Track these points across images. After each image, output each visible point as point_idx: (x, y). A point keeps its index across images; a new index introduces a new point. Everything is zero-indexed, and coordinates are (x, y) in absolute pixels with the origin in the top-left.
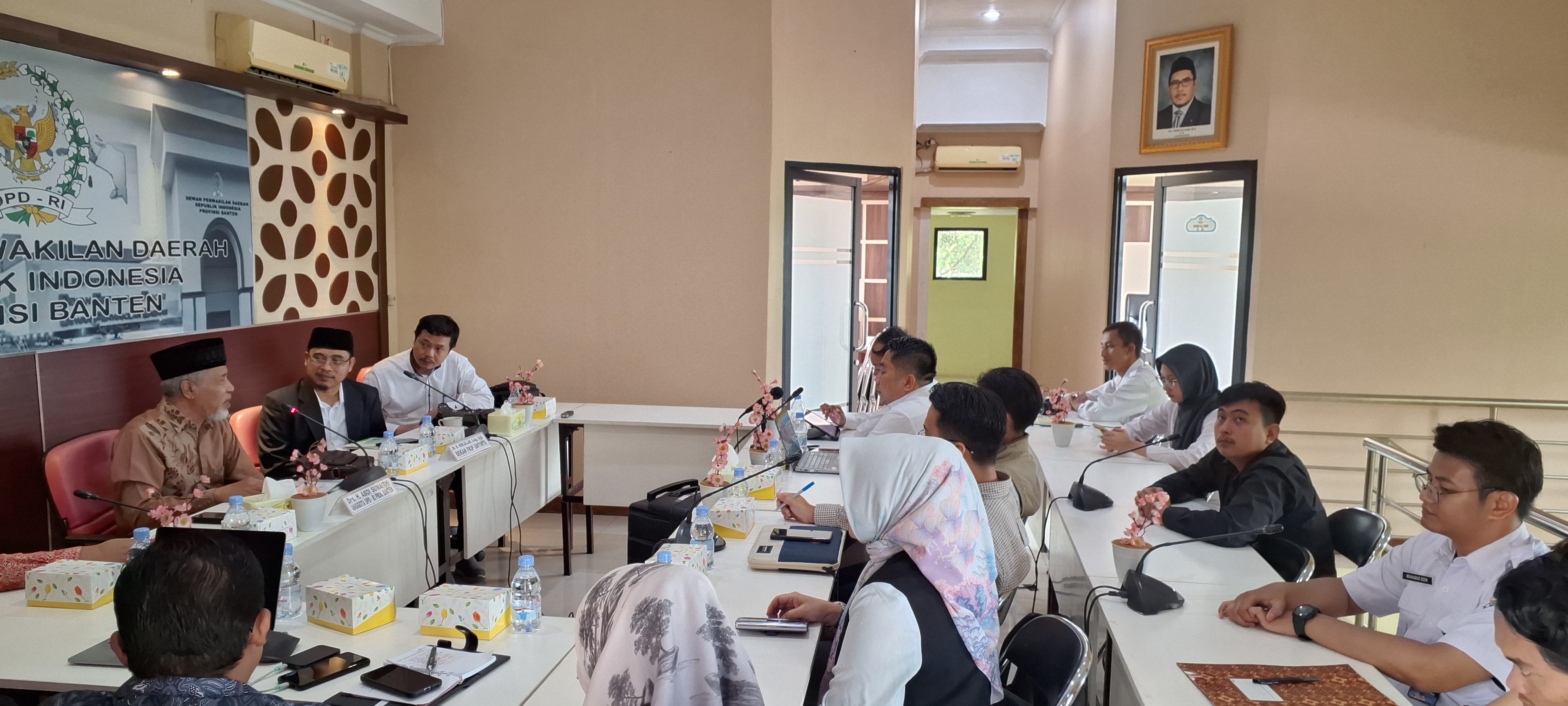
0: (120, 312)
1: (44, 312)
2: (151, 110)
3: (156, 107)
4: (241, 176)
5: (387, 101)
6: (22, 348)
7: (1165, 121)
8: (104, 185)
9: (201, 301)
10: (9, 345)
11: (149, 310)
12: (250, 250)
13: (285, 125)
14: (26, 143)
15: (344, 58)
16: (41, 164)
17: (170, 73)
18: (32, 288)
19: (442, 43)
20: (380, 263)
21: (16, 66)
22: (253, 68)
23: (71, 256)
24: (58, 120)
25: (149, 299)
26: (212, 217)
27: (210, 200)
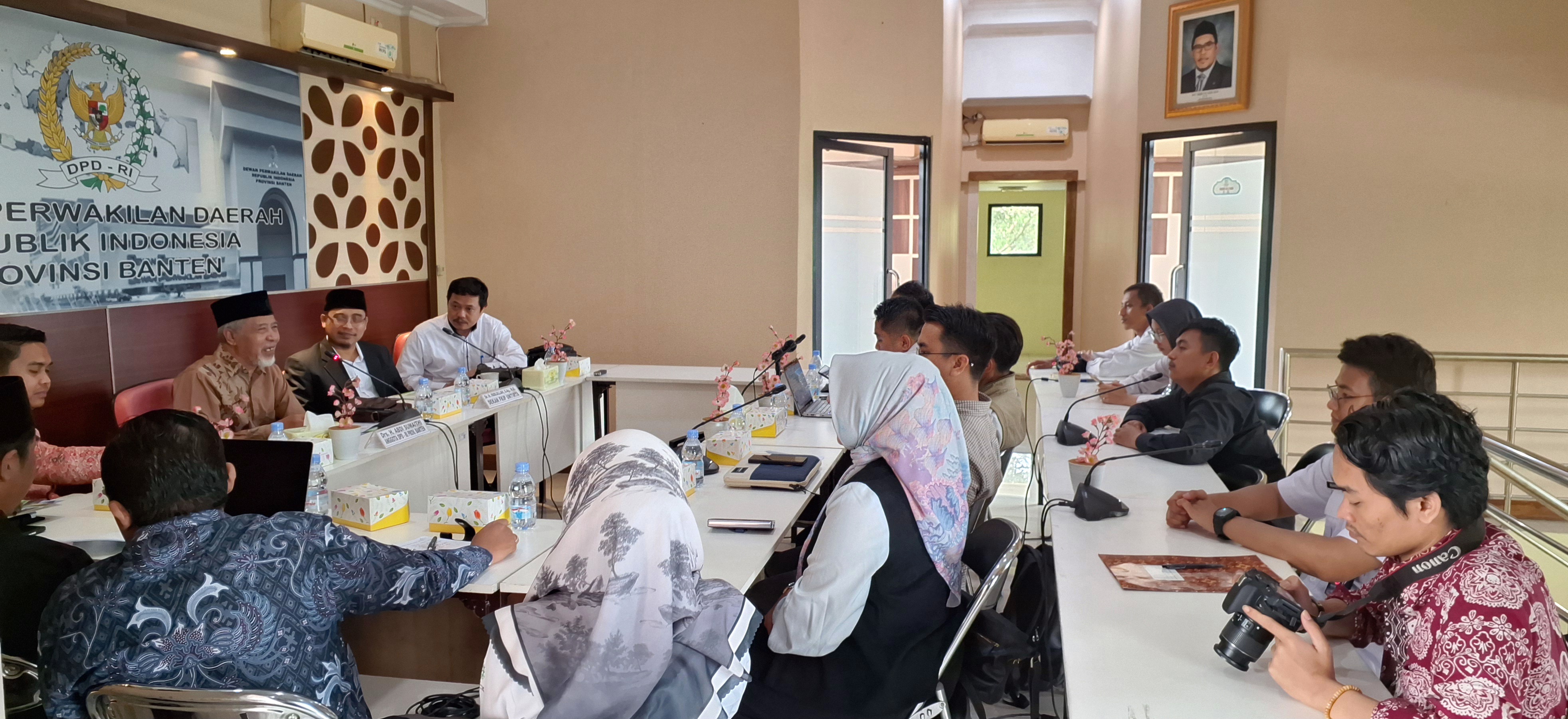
0: (182, 273)
1: (114, 271)
2: (210, 85)
3: (215, 84)
4: (295, 149)
5: (435, 80)
6: (94, 302)
7: (1189, 84)
8: (167, 155)
9: (258, 265)
10: (83, 300)
11: (209, 272)
12: (304, 218)
13: (337, 101)
14: (99, 116)
15: (392, 38)
16: (111, 135)
17: (227, 52)
18: (104, 249)
19: (487, 23)
20: (428, 234)
21: (90, 47)
22: (306, 48)
23: (138, 220)
24: (126, 95)
25: (210, 262)
26: (268, 187)
27: (266, 171)
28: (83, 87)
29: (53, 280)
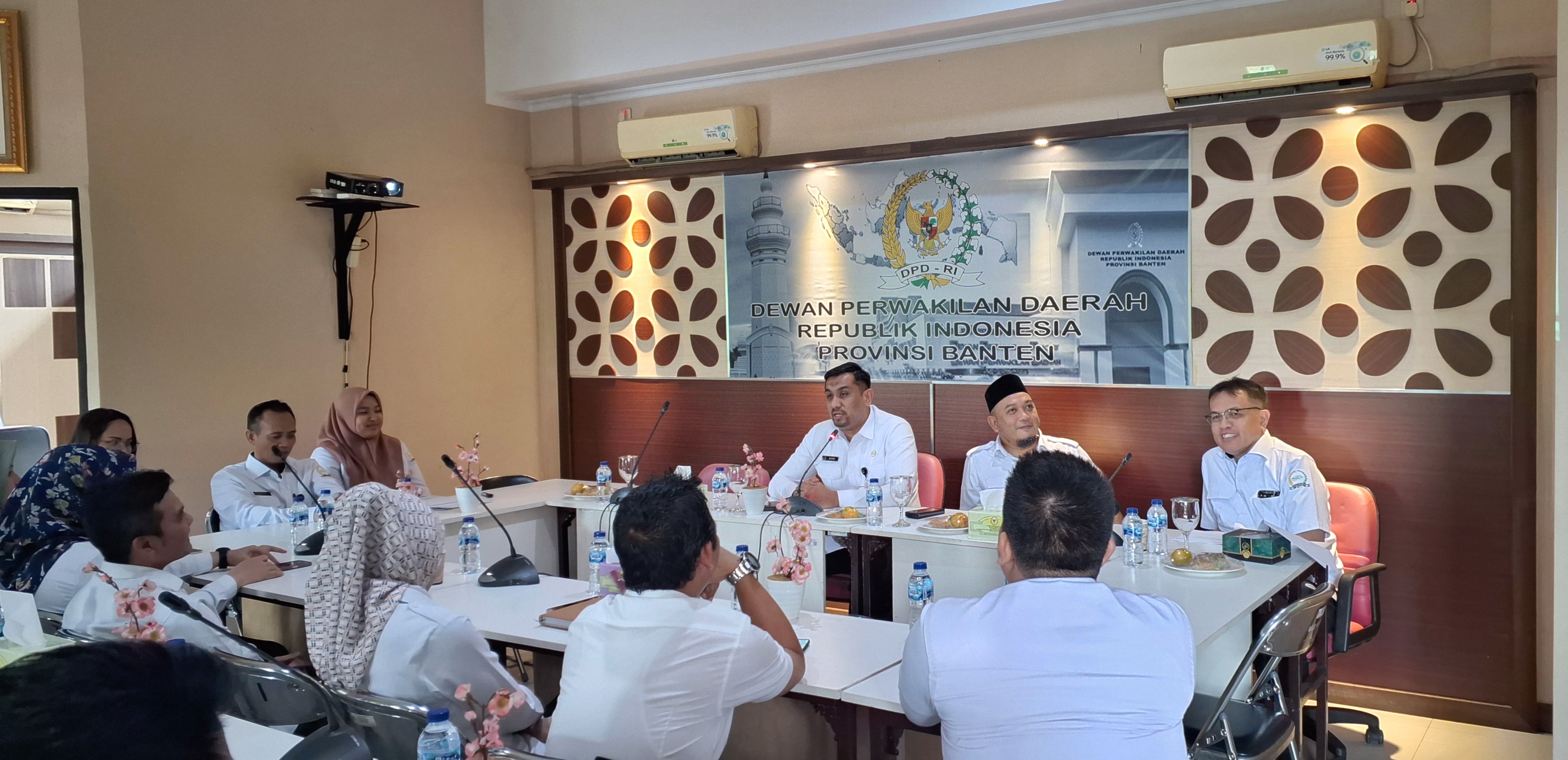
0: (1007, 358)
1: (938, 353)
3: (1052, 172)
8: (994, 250)
9: (1106, 356)
11: (1038, 358)
12: (1185, 300)
13: (1263, 148)
14: (929, 228)
15: (1363, 31)
18: (929, 335)
20: (1518, 317)
21: (925, 174)
22: (1178, 100)
23: (961, 311)
24: (955, 206)
25: (1039, 349)
27: (1122, 253)
28: (917, 208)
29: (888, 357)
